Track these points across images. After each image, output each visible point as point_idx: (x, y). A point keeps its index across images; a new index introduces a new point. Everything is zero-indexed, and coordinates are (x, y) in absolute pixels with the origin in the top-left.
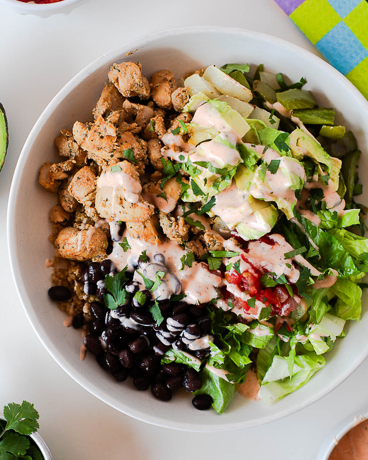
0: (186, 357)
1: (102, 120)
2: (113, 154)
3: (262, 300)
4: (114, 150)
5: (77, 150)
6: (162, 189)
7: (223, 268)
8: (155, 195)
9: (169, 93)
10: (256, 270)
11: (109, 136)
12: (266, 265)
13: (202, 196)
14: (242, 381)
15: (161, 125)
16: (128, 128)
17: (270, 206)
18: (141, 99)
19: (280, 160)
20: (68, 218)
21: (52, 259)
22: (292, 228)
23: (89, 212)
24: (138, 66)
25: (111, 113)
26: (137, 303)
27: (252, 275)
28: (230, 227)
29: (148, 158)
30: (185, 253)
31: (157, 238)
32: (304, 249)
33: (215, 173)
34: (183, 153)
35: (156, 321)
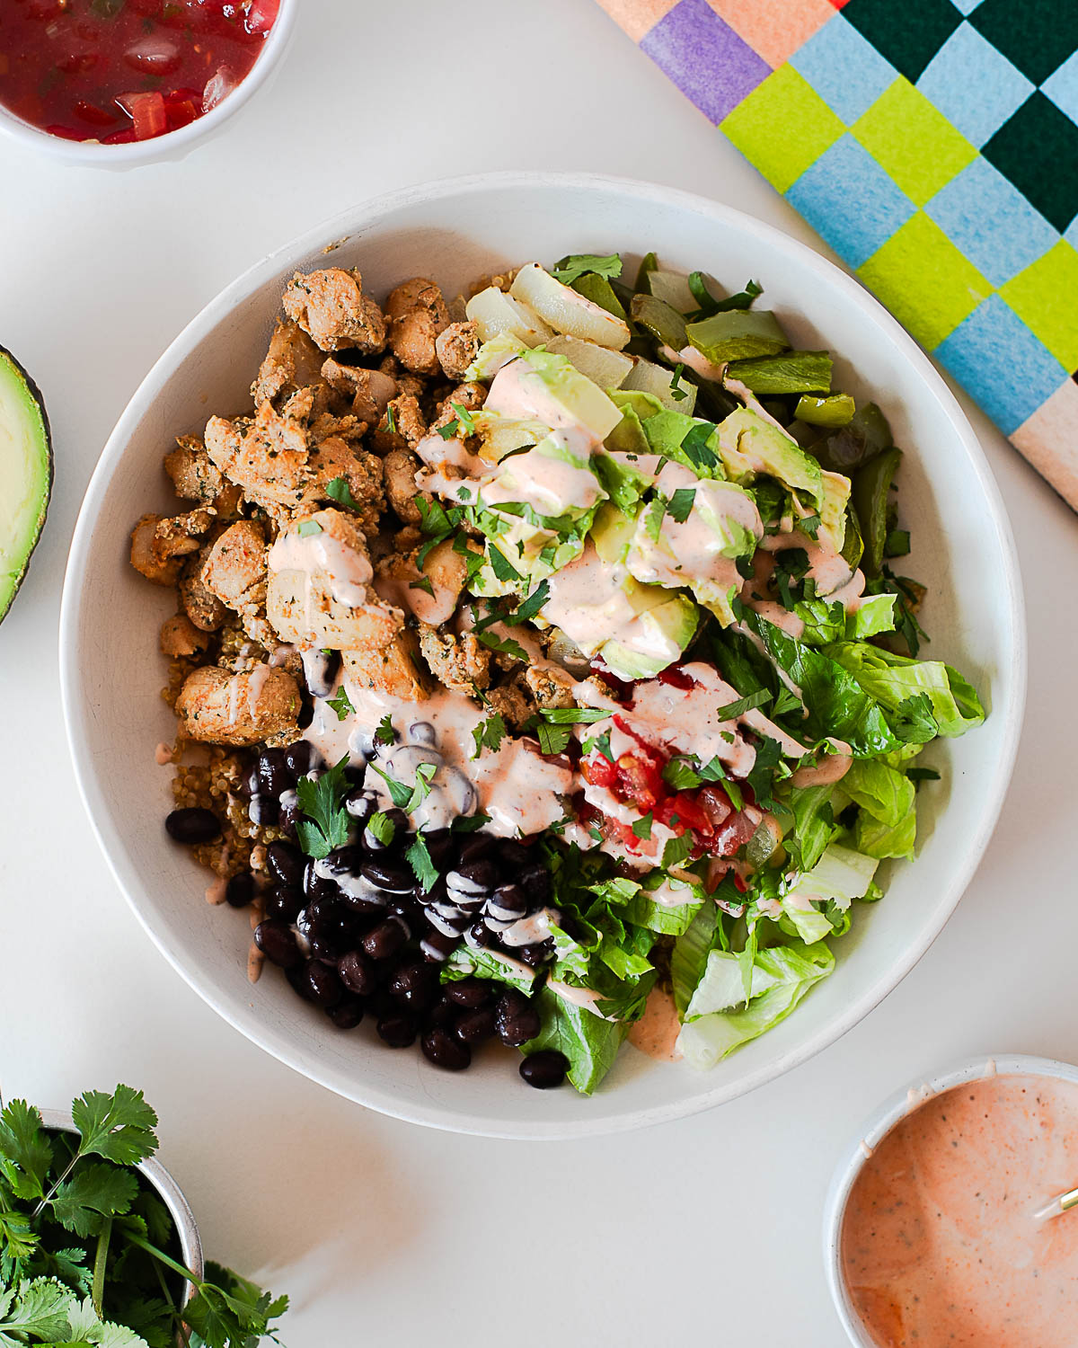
0: (499, 964)
1: (271, 414)
2: (301, 491)
3: (667, 820)
4: (305, 482)
5: (217, 483)
6: (421, 570)
7: (575, 749)
8: (406, 584)
9: (430, 337)
10: (652, 751)
11: (290, 452)
12: (675, 738)
13: (516, 583)
14: (635, 1015)
15: (414, 418)
16: (335, 427)
17: (679, 597)
18: (365, 354)
19: (695, 490)
20: (204, 646)
21: (172, 745)
22: (736, 647)
23: (254, 628)
24: (353, 277)
25: (293, 394)
26: (374, 841)
27: (642, 763)
28: (587, 650)
29: (386, 497)
30: (483, 716)
31: (415, 684)
32: (766, 695)
33: (541, 528)
34: (466, 483)
35: (422, 880)
